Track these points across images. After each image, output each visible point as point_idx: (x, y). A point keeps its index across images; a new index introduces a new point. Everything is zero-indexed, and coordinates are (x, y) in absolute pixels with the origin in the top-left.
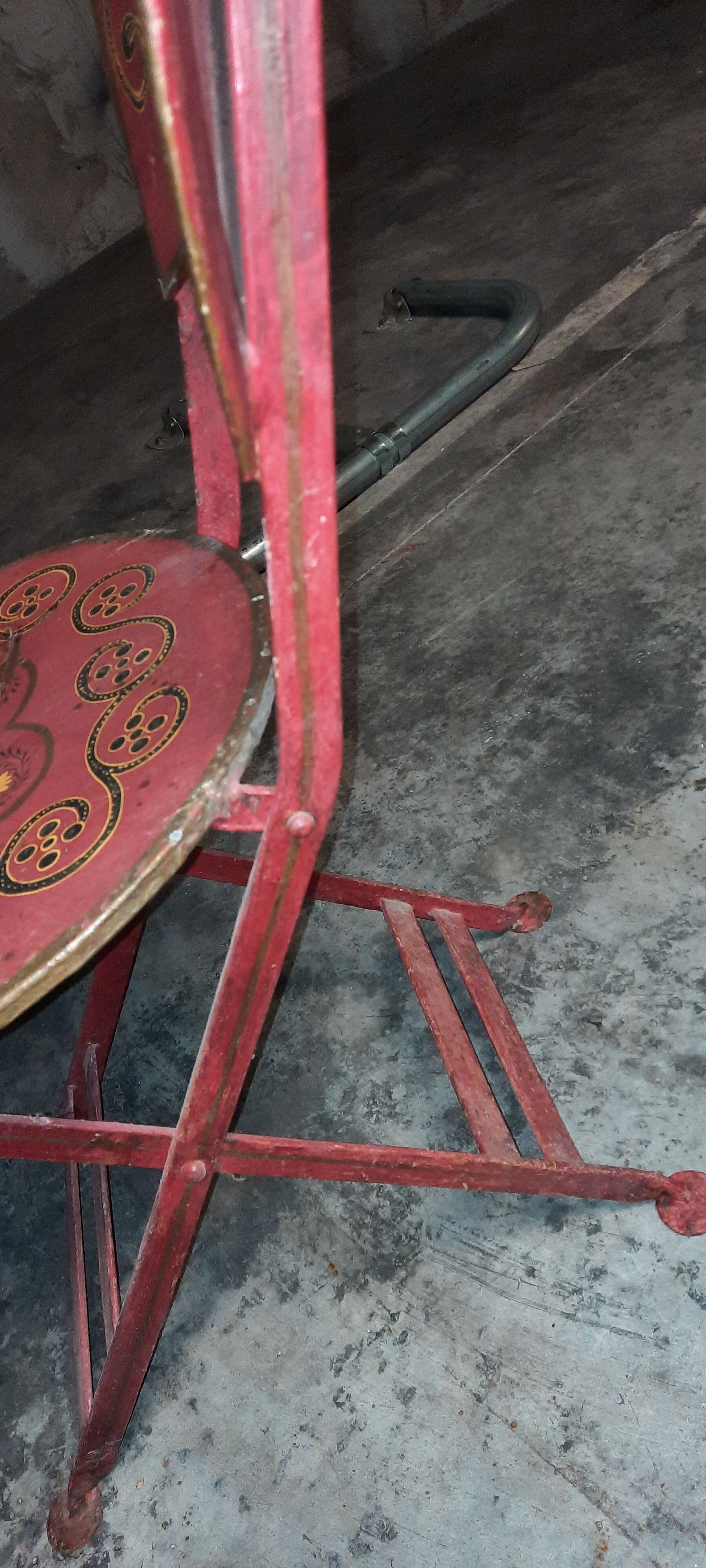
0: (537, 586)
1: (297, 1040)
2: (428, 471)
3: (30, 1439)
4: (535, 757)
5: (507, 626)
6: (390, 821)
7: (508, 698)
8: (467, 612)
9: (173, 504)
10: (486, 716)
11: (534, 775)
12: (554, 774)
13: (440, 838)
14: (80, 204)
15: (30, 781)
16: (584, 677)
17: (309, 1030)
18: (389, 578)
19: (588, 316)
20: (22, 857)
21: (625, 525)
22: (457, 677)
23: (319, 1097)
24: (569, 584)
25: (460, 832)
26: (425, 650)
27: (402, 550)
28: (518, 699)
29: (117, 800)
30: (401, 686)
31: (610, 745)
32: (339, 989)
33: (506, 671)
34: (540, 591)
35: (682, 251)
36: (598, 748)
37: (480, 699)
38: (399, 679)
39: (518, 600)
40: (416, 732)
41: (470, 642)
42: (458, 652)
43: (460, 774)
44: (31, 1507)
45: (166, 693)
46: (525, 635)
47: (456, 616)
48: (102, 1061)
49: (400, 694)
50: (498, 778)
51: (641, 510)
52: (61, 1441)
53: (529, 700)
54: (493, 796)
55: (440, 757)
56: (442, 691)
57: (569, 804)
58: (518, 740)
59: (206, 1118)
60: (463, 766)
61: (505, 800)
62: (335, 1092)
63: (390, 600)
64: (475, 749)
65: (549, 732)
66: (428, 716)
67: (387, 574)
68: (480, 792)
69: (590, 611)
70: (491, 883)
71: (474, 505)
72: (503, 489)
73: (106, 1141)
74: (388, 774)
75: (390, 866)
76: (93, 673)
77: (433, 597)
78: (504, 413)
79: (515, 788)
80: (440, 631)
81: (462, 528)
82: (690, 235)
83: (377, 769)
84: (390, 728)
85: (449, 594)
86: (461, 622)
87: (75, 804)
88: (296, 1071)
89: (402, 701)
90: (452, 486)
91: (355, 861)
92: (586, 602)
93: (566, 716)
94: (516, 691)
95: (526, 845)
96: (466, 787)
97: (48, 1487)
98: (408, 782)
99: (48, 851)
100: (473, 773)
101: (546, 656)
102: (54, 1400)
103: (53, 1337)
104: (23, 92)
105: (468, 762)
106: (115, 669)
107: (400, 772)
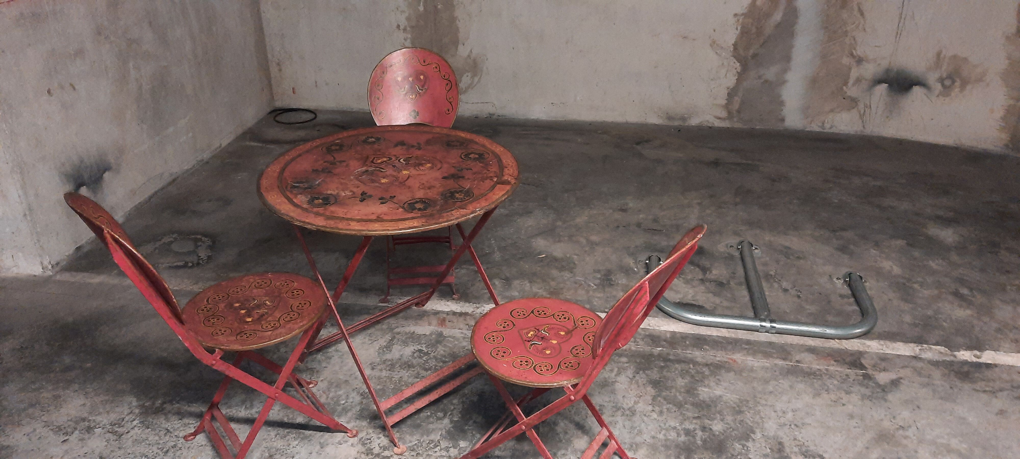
0: (741, 405)
1: (568, 436)
2: (770, 344)
3: (461, 446)
4: (680, 439)
5: (719, 405)
6: (636, 418)
7: (694, 421)
8: (718, 392)
9: (707, 275)
10: (685, 420)
11: (674, 442)
12: (677, 446)
13: (640, 432)
14: (832, 111)
15: (551, 356)
16: (714, 435)
17: (572, 437)
18: (717, 362)
19: (880, 347)
20: (540, 366)
21: (780, 414)
22: (693, 404)
23: (559, 449)
24: (746, 412)
25: (645, 435)
26: (697, 390)
27: (732, 359)
28: (696, 423)
29: (556, 372)
30: (680, 392)
31: (695, 454)
32: (585, 437)
33: (703, 415)
34: (738, 406)
35: (937, 358)
36: (692, 451)
37: (690, 414)
38: (682, 390)
39: (732, 403)
40: (668, 406)
41: (708, 400)
42: (702, 399)
43: (662, 425)
44: (452, 455)
45: (578, 363)
46: (720, 413)
47: (715, 390)
48: (531, 399)
49: (678, 394)
50: (667, 434)
51: (790, 415)
52: (465, 451)
53: (697, 427)
54: (661, 436)
55: (664, 417)
56: (686, 403)
57: (671, 454)
58: (682, 432)
59: (531, 422)
60: (665, 424)
61: (662, 440)
62: (563, 452)
63: (709, 368)
64: (672, 423)
65: (691, 438)
66: (675, 405)
67: (718, 361)
68: (660, 433)
69: (740, 424)
70: (635, 451)
71: (763, 368)
72: (775, 371)
73: (516, 410)
74: (650, 408)
75: (624, 426)
76: (576, 348)
77: (719, 380)
78: (812, 350)
79: (666, 440)
80: (706, 390)
81: (752, 370)
82: (946, 355)
83: (650, 404)
84: (665, 399)
85: (722, 383)
86: (714, 393)
87: (552, 366)
88: (561, 441)
89: (675, 396)
90: (767, 355)
91: (620, 417)
92: (742, 421)
93: (698, 438)
94: (698, 421)
95: (652, 452)
96: (659, 428)
97: (457, 455)
98: (651, 414)
99: (543, 369)
100: (665, 428)
101: (716, 422)
102: (469, 445)
103: (478, 436)
104: (846, 60)
105: (667, 425)
106: (578, 351)
107: (653, 410)
